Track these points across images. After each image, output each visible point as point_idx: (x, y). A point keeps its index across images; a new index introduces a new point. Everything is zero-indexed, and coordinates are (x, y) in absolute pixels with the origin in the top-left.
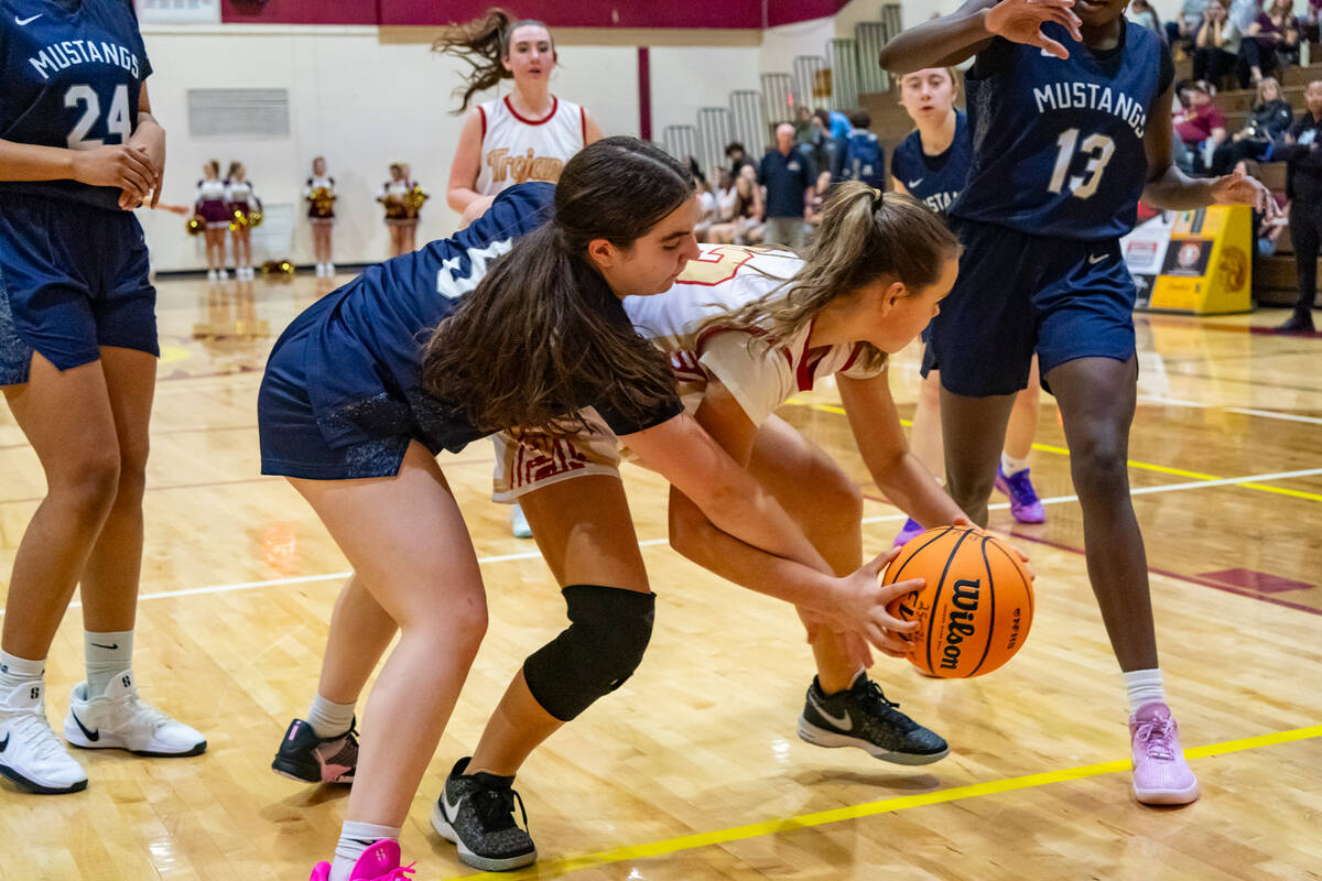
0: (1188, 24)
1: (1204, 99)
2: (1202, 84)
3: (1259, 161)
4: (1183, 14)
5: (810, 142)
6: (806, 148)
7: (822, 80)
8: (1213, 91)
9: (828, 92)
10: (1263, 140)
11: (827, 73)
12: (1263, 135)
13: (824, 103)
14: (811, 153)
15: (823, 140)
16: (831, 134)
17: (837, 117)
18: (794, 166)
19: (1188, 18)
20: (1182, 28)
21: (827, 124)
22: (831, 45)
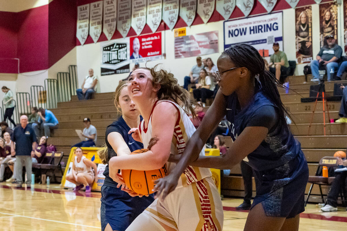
0: (194, 78)
1: (201, 109)
2: (199, 103)
3: (224, 135)
4: (192, 74)
5: (36, 122)
6: (34, 125)
7: (42, 95)
8: (204, 105)
9: (45, 101)
10: (225, 127)
11: (45, 93)
12: (224, 125)
13: (43, 106)
14: (36, 127)
15: (42, 121)
16: (45, 119)
17: (48, 112)
18: (27, 133)
19: (194, 75)
20: (192, 79)
21: (44, 115)
22: (46, 81)
